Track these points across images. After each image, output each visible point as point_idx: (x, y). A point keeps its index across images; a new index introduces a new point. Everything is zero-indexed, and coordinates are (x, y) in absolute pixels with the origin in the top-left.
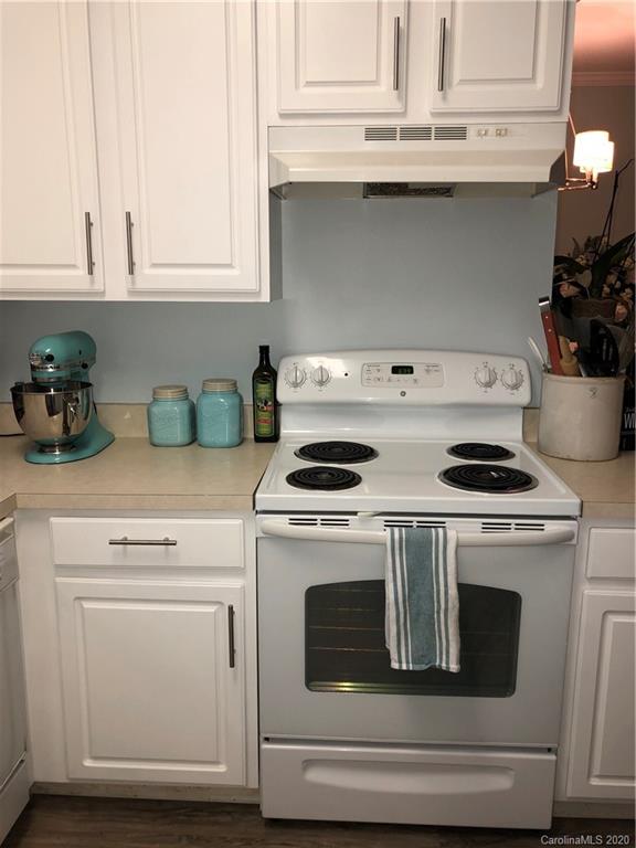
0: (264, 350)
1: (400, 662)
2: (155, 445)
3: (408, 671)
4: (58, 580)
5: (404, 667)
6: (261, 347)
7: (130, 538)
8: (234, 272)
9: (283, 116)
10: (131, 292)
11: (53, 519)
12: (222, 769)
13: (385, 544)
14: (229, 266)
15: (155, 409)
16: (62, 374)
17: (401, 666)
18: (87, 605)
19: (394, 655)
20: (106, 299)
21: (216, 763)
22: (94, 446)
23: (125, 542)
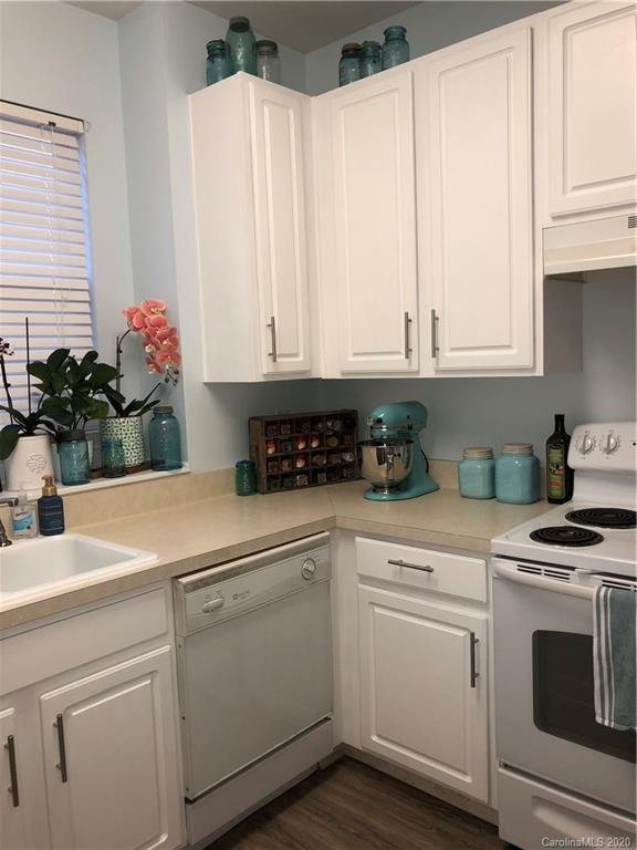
0: (560, 419)
1: (604, 718)
2: (463, 497)
3: (609, 728)
4: (360, 586)
5: (606, 723)
6: (556, 416)
7: (405, 561)
8: (513, 352)
9: (555, 218)
10: (437, 371)
11: (357, 539)
12: (468, 779)
13: (591, 600)
14: (509, 347)
15: (462, 466)
16: (391, 433)
17: (603, 721)
18: (377, 610)
19: (598, 710)
20: (421, 376)
21: (465, 773)
22: (415, 491)
23: (400, 564)
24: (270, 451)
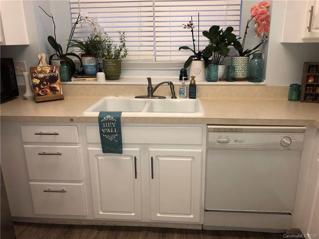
24: (310, 81)
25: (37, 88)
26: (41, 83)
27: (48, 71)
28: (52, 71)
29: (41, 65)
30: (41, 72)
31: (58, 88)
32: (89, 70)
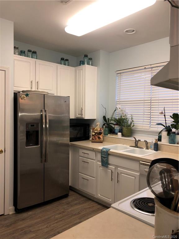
25: (93, 136)
26: (95, 134)
27: (99, 130)
28: (100, 130)
29: (97, 127)
30: (96, 130)
31: (101, 138)
32: (116, 131)
